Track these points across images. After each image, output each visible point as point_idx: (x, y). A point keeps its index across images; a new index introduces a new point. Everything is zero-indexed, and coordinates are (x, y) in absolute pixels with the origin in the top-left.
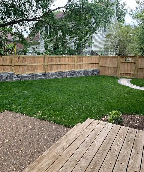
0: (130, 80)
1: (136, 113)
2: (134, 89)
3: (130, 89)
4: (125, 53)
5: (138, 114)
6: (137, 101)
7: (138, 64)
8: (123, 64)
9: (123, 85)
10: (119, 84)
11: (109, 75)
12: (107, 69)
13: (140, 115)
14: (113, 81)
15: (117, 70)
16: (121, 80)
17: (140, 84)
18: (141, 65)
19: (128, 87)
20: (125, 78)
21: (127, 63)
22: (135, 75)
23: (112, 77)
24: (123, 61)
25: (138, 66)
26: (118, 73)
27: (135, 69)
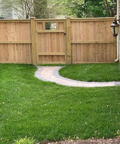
0: (59, 68)
1: (67, 135)
2: (65, 86)
3: (58, 89)
4: (45, 14)
5: (72, 138)
6: (70, 110)
7: (71, 35)
8: (43, 35)
9: (45, 80)
10: (38, 79)
11: (15, 62)
12: (10, 48)
13: (75, 140)
14: (25, 75)
15: (31, 49)
16: (41, 71)
17: (79, 75)
18: (76, 37)
19: (54, 83)
20: (50, 65)
21: (49, 35)
22: (68, 58)
23: (22, 65)
24: (41, 31)
25: (72, 39)
26: (34, 55)
27: (66, 46)
